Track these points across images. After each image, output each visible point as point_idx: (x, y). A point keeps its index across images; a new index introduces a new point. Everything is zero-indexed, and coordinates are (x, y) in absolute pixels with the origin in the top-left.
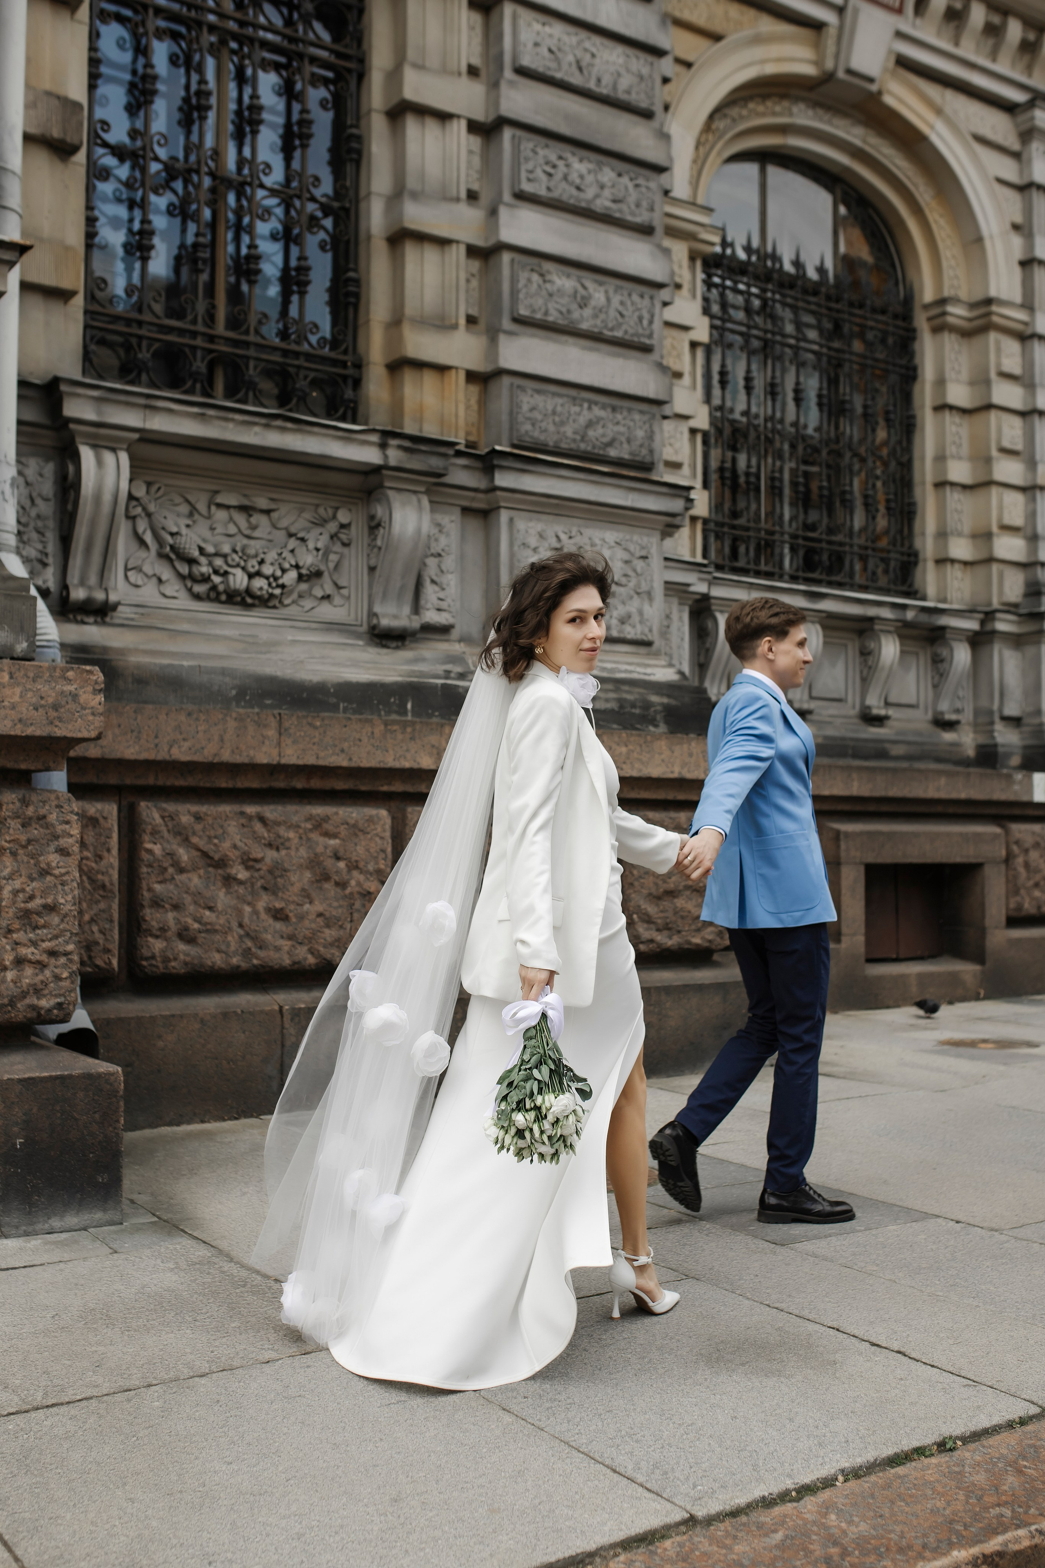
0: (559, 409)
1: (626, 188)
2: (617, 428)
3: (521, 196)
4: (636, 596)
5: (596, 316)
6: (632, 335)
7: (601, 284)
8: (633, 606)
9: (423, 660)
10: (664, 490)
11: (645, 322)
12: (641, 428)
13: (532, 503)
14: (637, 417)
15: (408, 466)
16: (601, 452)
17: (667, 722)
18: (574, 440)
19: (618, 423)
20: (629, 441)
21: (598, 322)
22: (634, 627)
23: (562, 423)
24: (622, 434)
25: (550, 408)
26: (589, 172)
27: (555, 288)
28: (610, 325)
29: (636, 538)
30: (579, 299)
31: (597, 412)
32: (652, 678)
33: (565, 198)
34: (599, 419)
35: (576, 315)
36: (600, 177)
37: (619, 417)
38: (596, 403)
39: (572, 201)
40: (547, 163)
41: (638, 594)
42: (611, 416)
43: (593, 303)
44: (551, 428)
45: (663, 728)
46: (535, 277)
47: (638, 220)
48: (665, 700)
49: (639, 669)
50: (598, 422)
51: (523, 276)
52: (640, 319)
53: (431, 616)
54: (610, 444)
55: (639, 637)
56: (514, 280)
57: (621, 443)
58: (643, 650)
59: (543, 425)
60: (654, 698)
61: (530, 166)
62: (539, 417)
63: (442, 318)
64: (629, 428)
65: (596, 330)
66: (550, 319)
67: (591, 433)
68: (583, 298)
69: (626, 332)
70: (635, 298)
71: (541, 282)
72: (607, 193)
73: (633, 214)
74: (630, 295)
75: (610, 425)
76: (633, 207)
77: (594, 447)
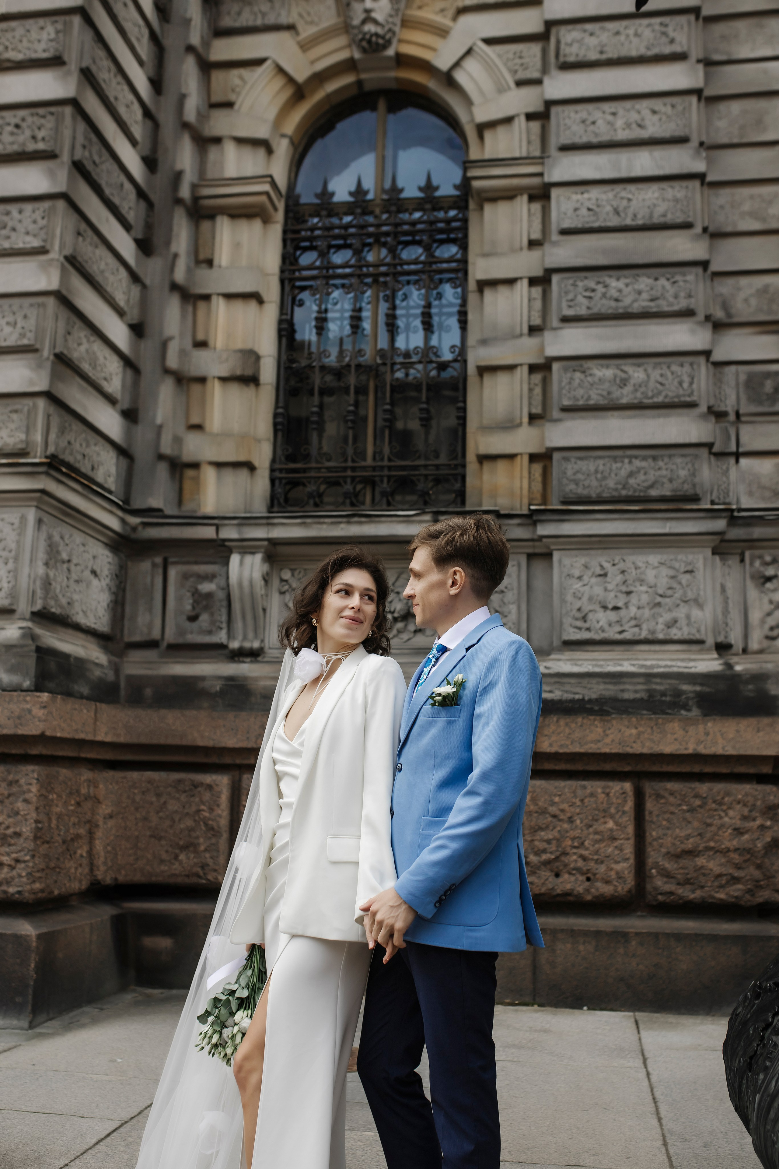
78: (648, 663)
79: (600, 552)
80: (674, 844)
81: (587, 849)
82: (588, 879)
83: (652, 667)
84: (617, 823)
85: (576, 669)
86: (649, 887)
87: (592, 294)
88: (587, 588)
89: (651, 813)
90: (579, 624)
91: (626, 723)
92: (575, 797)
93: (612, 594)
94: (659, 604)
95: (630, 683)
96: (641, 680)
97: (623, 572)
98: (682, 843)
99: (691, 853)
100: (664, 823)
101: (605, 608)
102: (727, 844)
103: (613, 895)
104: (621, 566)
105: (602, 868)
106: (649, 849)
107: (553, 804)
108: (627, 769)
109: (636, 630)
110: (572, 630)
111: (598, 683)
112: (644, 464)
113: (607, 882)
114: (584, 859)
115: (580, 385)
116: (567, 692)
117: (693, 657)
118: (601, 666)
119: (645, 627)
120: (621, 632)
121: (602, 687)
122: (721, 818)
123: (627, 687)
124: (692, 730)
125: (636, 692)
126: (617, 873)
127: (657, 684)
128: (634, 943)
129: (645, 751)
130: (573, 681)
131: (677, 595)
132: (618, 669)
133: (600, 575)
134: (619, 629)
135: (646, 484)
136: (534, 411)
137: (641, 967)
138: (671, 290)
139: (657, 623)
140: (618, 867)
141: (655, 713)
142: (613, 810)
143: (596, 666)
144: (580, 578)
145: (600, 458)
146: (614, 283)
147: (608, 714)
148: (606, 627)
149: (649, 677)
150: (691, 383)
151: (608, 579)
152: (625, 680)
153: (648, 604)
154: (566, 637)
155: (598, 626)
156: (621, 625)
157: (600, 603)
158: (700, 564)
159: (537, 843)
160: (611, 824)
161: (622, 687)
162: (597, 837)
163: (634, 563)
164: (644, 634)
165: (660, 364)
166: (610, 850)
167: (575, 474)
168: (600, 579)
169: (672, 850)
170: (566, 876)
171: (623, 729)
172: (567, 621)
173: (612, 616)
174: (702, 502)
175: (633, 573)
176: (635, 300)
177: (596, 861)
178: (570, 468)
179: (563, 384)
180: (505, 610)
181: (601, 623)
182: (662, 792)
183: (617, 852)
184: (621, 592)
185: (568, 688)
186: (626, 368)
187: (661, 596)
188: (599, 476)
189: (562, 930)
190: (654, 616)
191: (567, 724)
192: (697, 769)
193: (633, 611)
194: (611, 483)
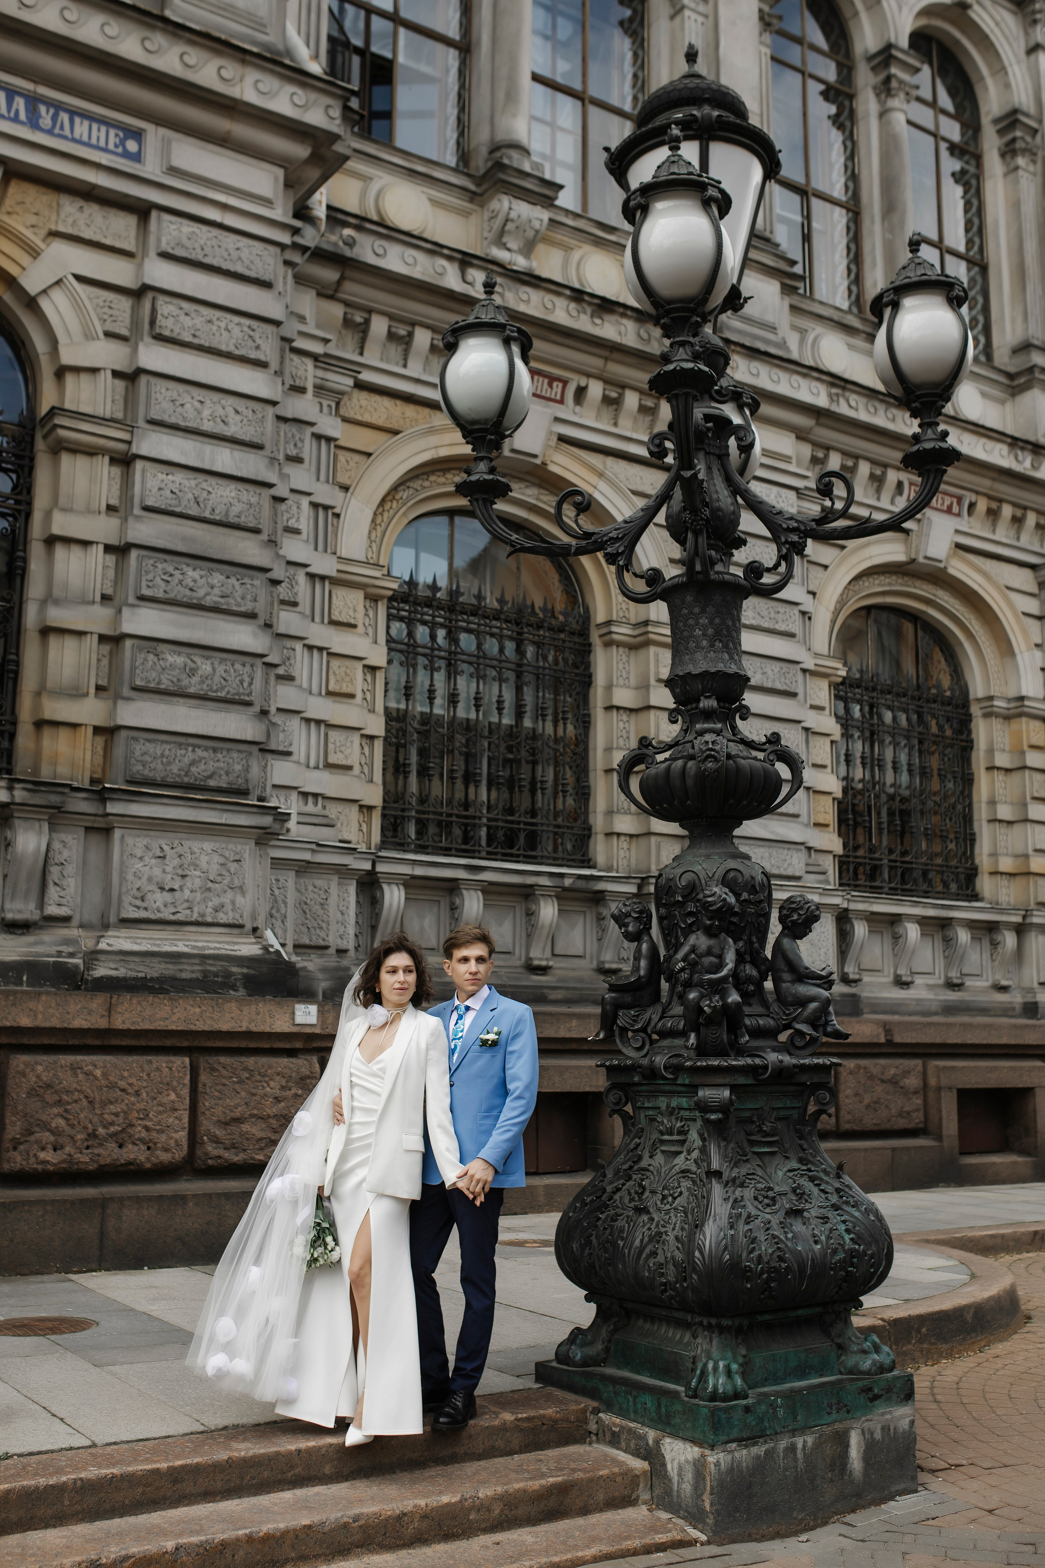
0: (167, 752)
1: (233, 586)
2: (216, 765)
3: (142, 598)
4: (229, 891)
5: (202, 682)
6: (235, 694)
7: (207, 658)
8: (227, 898)
9: (42, 943)
10: (254, 810)
11: (246, 684)
12: (238, 763)
13: (140, 823)
14: (235, 755)
15: (31, 802)
16: (201, 784)
17: (245, 988)
18: (179, 776)
19: (218, 761)
20: (227, 773)
21: (205, 687)
22: (226, 914)
23: (169, 763)
24: (222, 769)
25: (159, 752)
26: (202, 577)
27: (168, 665)
28: (215, 688)
29: (230, 846)
30: (187, 670)
31: (200, 753)
32: (238, 953)
33: (179, 598)
34: (201, 759)
35: (185, 682)
36: (209, 580)
37: (220, 756)
38: (199, 747)
39: (185, 600)
40: (165, 574)
41: (232, 888)
42: (212, 755)
43: (200, 672)
44: (160, 767)
45: (242, 992)
46: (151, 657)
47: (243, 609)
48: (245, 971)
49: (226, 947)
50: (200, 761)
51: (140, 657)
52: (242, 682)
53: (52, 910)
54: (210, 777)
55: (231, 921)
56: (133, 660)
57: (220, 775)
58: (235, 931)
59: (153, 765)
60: (235, 969)
61: (150, 577)
62: (149, 759)
63: (77, 688)
64: (227, 764)
65: (202, 692)
66: (163, 687)
67: (194, 769)
68: (191, 669)
69: (228, 693)
70: (238, 666)
71: (156, 660)
72: (216, 591)
73: (238, 605)
74: (233, 665)
75: (212, 763)
76: (239, 600)
77: (196, 779)
78: (200, 944)
79: (158, 833)
80: (224, 1113)
81: (151, 1120)
82: (149, 1148)
83: (203, 948)
84: (178, 1095)
85: (136, 948)
86: (199, 1152)
87: (169, 579)
88: (147, 868)
89: (205, 1085)
90: (138, 903)
91: (191, 1002)
92: (143, 1071)
93: (169, 876)
94: (209, 889)
95: (188, 964)
96: (197, 961)
97: (180, 856)
98: (231, 1111)
99: (238, 1120)
100: (217, 1094)
101: (162, 889)
102: (270, 1111)
103: (171, 1163)
104: (179, 849)
105: (163, 1138)
106: (201, 1118)
107: (122, 1078)
108: (186, 1044)
109: (188, 911)
110: (132, 908)
111: (159, 962)
112: (205, 754)
113: (166, 1150)
114: (147, 1129)
115: (152, 668)
116: (131, 970)
117: (236, 940)
118: (158, 945)
119: (196, 909)
120: (174, 914)
121: (163, 966)
122: (263, 1087)
123: (185, 967)
124: (246, 1010)
125: (192, 972)
126: (176, 1141)
127: (211, 965)
128: (191, 1204)
129: (207, 1028)
130: (136, 959)
131: (225, 882)
132: (174, 949)
133: (159, 857)
134: (174, 910)
135: (205, 774)
136: (100, 683)
137: (196, 1225)
138: (239, 590)
139: (206, 907)
140: (177, 1136)
141: (208, 993)
142: (175, 1083)
143: (153, 945)
144: (141, 858)
145: (167, 742)
146: (190, 573)
147: (166, 992)
148: (162, 908)
149: (204, 958)
150: (251, 684)
151: (167, 861)
152: (183, 960)
153: (200, 888)
154: (124, 915)
155: (155, 906)
156: (175, 907)
157: (157, 884)
158: (246, 855)
159: (106, 1116)
160: (173, 1096)
161: (180, 967)
162: (160, 1108)
163: (190, 848)
164: (195, 917)
165: (226, 660)
166: (171, 1120)
167: (142, 755)
168: (159, 860)
169: (222, 1119)
170: (130, 1146)
171: (189, 1007)
172: (127, 899)
173: (168, 897)
174: (250, 797)
175: (188, 858)
176: (208, 594)
177: (158, 1131)
178: (138, 748)
179: (137, 664)
180: (64, 883)
181: (158, 904)
182: (216, 1066)
183: (177, 1122)
184: (177, 875)
185: (132, 966)
186: (196, 659)
187: (211, 881)
188: (165, 760)
189: (129, 1197)
190: (204, 900)
191: (139, 1003)
192: (243, 1044)
193: (187, 893)
194: (175, 769)
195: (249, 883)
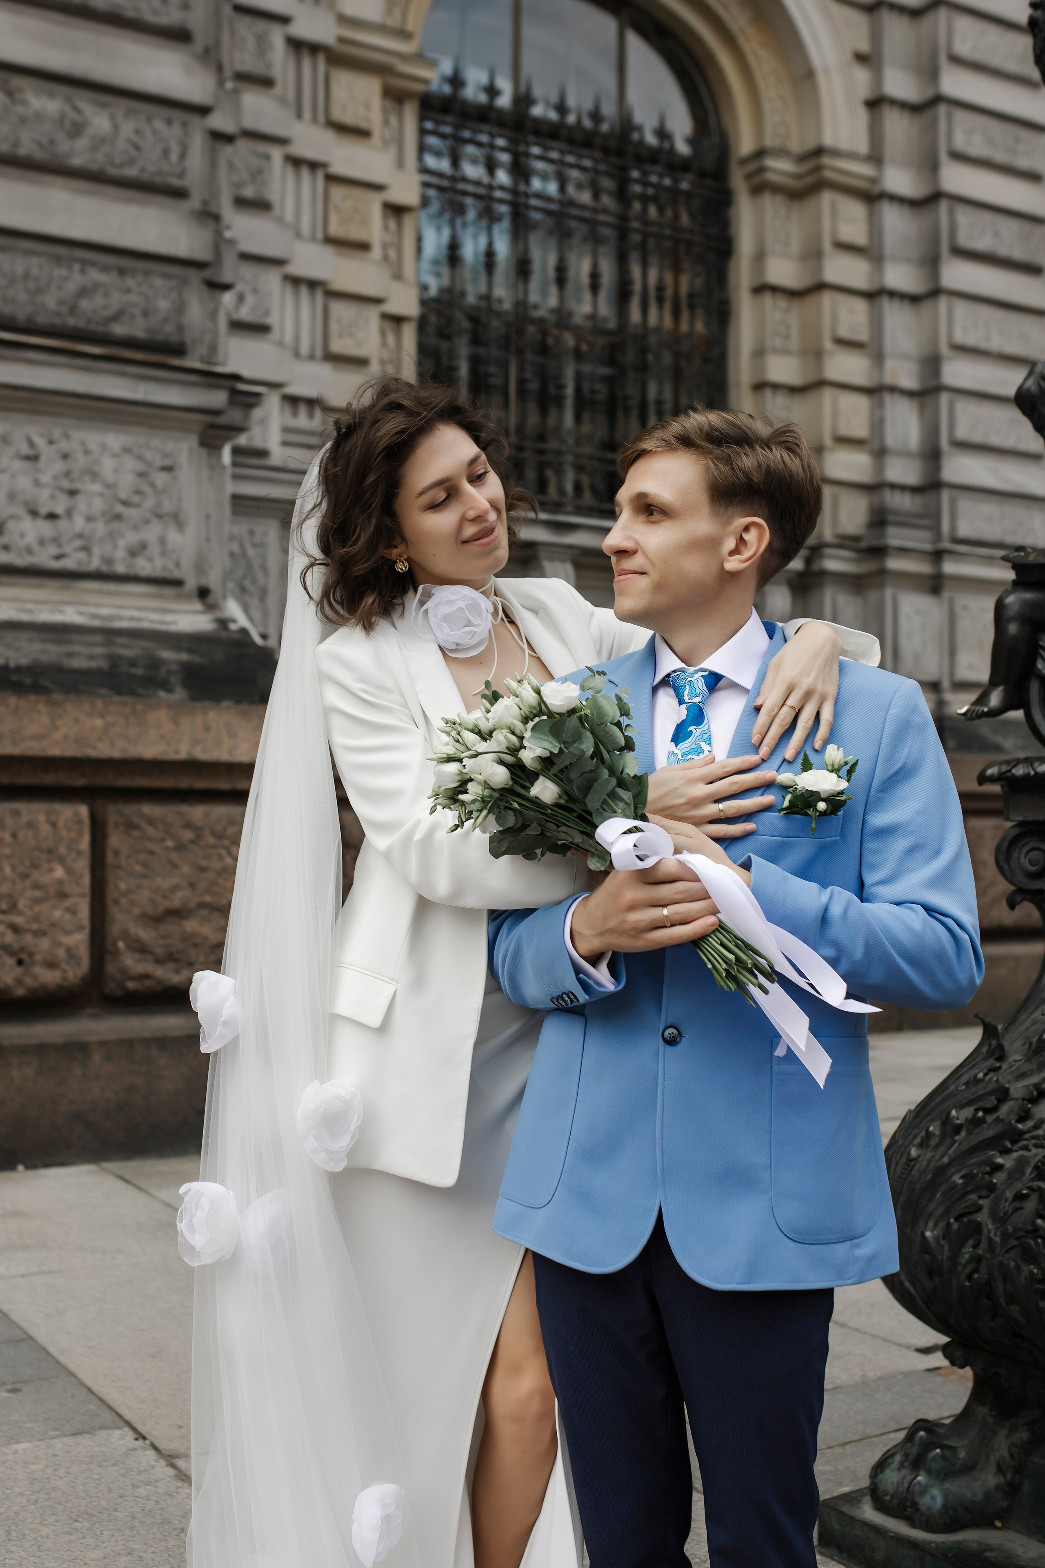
0: (34, 271)
2: (126, 298)
4: (155, 521)
5: (94, 148)
6: (154, 175)
7: (102, 105)
8: (152, 533)
10: (197, 379)
11: (174, 157)
12: (164, 297)
14: (159, 282)
16: (100, 329)
17: (186, 686)
18: (58, 314)
19: (128, 291)
20: (145, 314)
21: (99, 157)
22: (150, 559)
23: (40, 291)
24: (135, 305)
25: (20, 270)
27: (30, 111)
28: (118, 159)
29: (155, 442)
30: (67, 124)
31: (95, 276)
32: (171, 628)
34: (96, 287)
35: (64, 146)
37: (130, 282)
38: (92, 265)
41: (159, 517)
42: (116, 281)
43: (91, 131)
44: (22, 297)
45: (180, 693)
47: (164, 21)
48: (186, 657)
49: (152, 616)
50: (95, 290)
52: (166, 152)
54: (116, 318)
55: (160, 573)
57: (133, 317)
58: (166, 591)
60: (167, 654)
64: (147, 298)
65: (95, 167)
66: (23, 152)
67: (84, 304)
68: (74, 124)
69: (143, 170)
70: (159, 124)
73: (156, 13)
74: (149, 120)
75: (115, 294)
76: (157, 4)
77: (89, 321)
78: (105, 611)
80: (154, 901)
81: (20, 914)
82: (20, 963)
83: (110, 618)
84: (69, 871)
86: (111, 969)
89: (116, 853)
91: (88, 709)
93: (45, 493)
94: (118, 517)
95: (82, 644)
96: (98, 638)
97: (65, 457)
98: (166, 897)
99: (177, 914)
100: (138, 868)
101: (34, 513)
103: (61, 986)
104: (63, 445)
105: (45, 944)
106: (114, 910)
108: (80, 781)
109: (82, 555)
111: (32, 641)
112: (104, 278)
113: (52, 965)
114: (15, 929)
117: (168, 605)
118: (30, 612)
119: (96, 551)
120: (58, 557)
121: (37, 646)
123: (78, 648)
124: (186, 723)
125: (91, 657)
126: (69, 950)
127: (125, 647)
128: (97, 1058)
129: (116, 754)
131: (150, 503)
132: (58, 618)
133: (28, 458)
135: (106, 313)
139: (115, 547)
140: (70, 940)
141: (119, 693)
142: (63, 850)
143: (23, 610)
147: (46, 693)
148: (35, 547)
149: (110, 634)
150: (183, 158)
151: (41, 465)
152: (75, 637)
153: (104, 514)
155: (21, 543)
156: (59, 546)
157: (26, 504)
158: (184, 459)
160: (60, 872)
161: (70, 649)
162: (38, 893)
163: (83, 444)
164: (95, 564)
165: (135, 111)
166: (58, 913)
168: (26, 464)
169: (150, 911)
171: (82, 718)
173: (45, 528)
174: (189, 355)
175: (80, 461)
177: (35, 933)
181: (26, 539)
182: (137, 821)
183: (69, 916)
184: (61, 489)
186: (81, 106)
187: (125, 503)
188: (30, 285)
190: (112, 536)
192: (184, 783)
193: (79, 523)
194: (50, 301)
195: (191, 509)
